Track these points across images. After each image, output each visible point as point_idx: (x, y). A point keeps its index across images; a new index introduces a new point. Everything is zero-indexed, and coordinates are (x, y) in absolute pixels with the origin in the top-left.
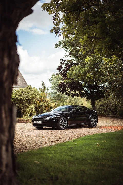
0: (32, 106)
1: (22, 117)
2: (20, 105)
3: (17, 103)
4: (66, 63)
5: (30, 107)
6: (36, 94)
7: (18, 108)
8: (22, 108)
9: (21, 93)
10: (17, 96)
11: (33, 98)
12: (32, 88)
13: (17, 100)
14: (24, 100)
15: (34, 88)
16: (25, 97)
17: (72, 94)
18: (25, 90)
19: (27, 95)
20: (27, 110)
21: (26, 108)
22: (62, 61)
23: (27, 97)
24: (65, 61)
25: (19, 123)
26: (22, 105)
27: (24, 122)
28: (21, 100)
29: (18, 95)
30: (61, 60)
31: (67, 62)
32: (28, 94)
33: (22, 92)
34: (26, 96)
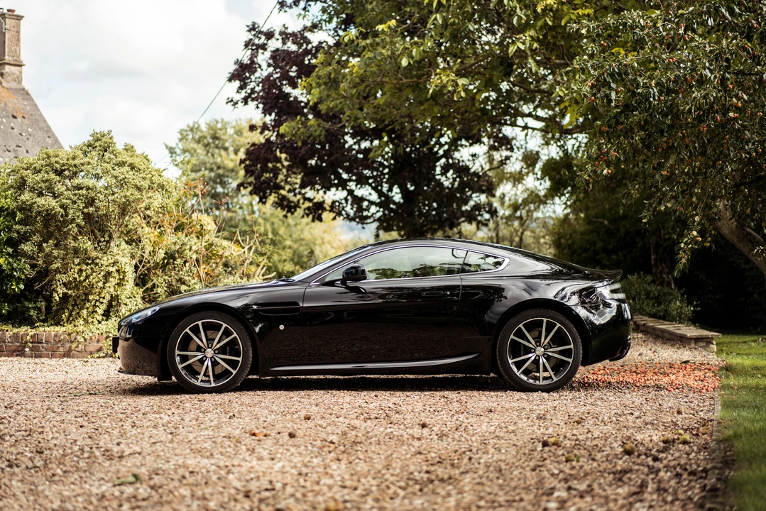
0: (121, 255)
1: (57, 324)
2: (41, 249)
3: (25, 238)
4: (275, 44)
5: (105, 260)
6: (145, 184)
7: (33, 266)
8: (57, 271)
9: (52, 176)
10: (23, 197)
11: (124, 209)
12: (119, 146)
13: (23, 222)
14: (73, 220)
15: (129, 149)
16: (75, 202)
17: (308, 204)
18: (77, 162)
19: (88, 189)
20: (87, 277)
21: (81, 271)
22: (258, 37)
23: (91, 202)
24: (269, 35)
25: (40, 357)
26: (55, 253)
27: (68, 354)
28: (49, 217)
29: (32, 190)
30: (253, 28)
31: (280, 41)
32: (91, 182)
33: (59, 173)
34: (84, 192)
